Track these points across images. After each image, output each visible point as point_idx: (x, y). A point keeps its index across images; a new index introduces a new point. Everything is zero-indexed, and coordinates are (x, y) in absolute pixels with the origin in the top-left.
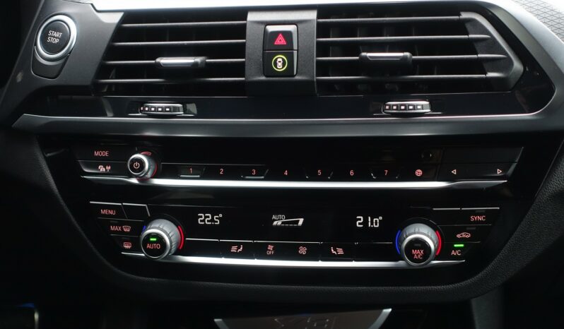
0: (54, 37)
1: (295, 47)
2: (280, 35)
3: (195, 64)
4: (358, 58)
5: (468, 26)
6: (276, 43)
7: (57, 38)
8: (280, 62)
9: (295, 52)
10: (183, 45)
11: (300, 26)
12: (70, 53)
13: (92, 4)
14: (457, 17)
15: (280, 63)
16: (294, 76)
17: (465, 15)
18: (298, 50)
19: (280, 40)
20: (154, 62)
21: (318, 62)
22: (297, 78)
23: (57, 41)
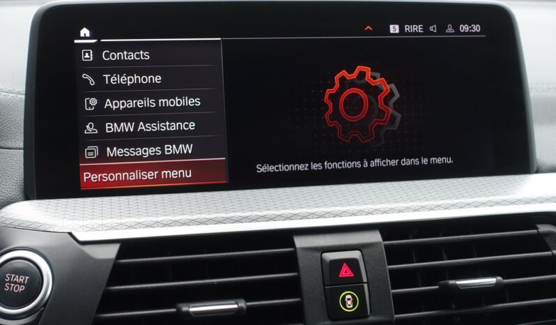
0: (16, 283)
1: (365, 280)
2: (345, 265)
3: (239, 310)
4: (437, 287)
5: (548, 240)
6: (340, 276)
7: (20, 284)
8: (349, 299)
9: (366, 285)
10: (213, 284)
11: (365, 251)
12: (45, 305)
13: (70, 234)
14: (534, 231)
15: (348, 301)
16: (367, 316)
17: (543, 228)
18: (367, 283)
19: (346, 272)
20: (174, 310)
21: (395, 296)
22: (371, 318)
23: (21, 289)
